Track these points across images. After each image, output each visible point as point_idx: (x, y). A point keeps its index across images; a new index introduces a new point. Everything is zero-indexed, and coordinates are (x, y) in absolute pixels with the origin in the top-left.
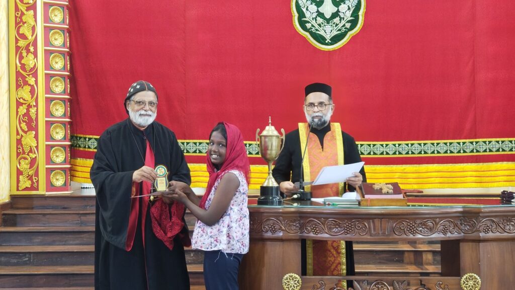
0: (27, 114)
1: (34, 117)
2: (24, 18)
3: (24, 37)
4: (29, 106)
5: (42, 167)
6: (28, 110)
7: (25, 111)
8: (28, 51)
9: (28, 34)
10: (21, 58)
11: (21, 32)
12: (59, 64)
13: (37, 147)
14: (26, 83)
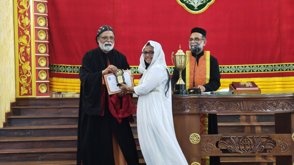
0: (25, 52)
1: (29, 53)
3: (22, 7)
4: (26, 47)
5: (34, 82)
7: (24, 50)
8: (25, 16)
9: (25, 6)
10: (21, 19)
11: (21, 5)
12: (42, 23)
13: (31, 71)
14: (24, 34)
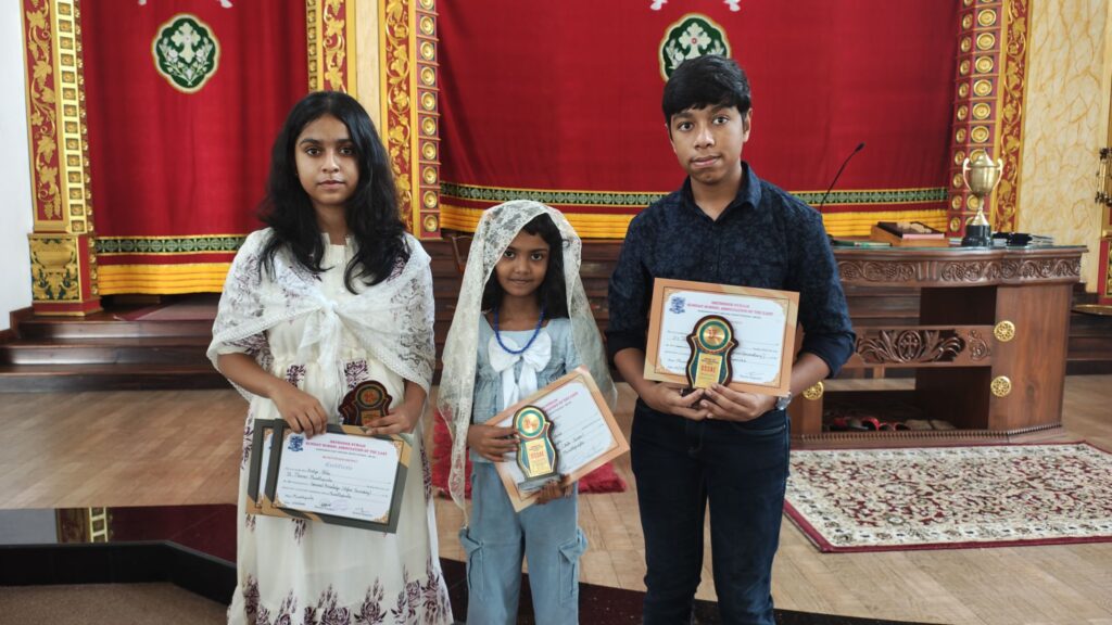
2: (395, 53)
3: (395, 73)
4: (402, 148)
6: (401, 152)
7: (398, 153)
8: (400, 89)
9: (400, 71)
10: (393, 96)
11: (393, 68)
13: (411, 191)
14: (398, 123)
